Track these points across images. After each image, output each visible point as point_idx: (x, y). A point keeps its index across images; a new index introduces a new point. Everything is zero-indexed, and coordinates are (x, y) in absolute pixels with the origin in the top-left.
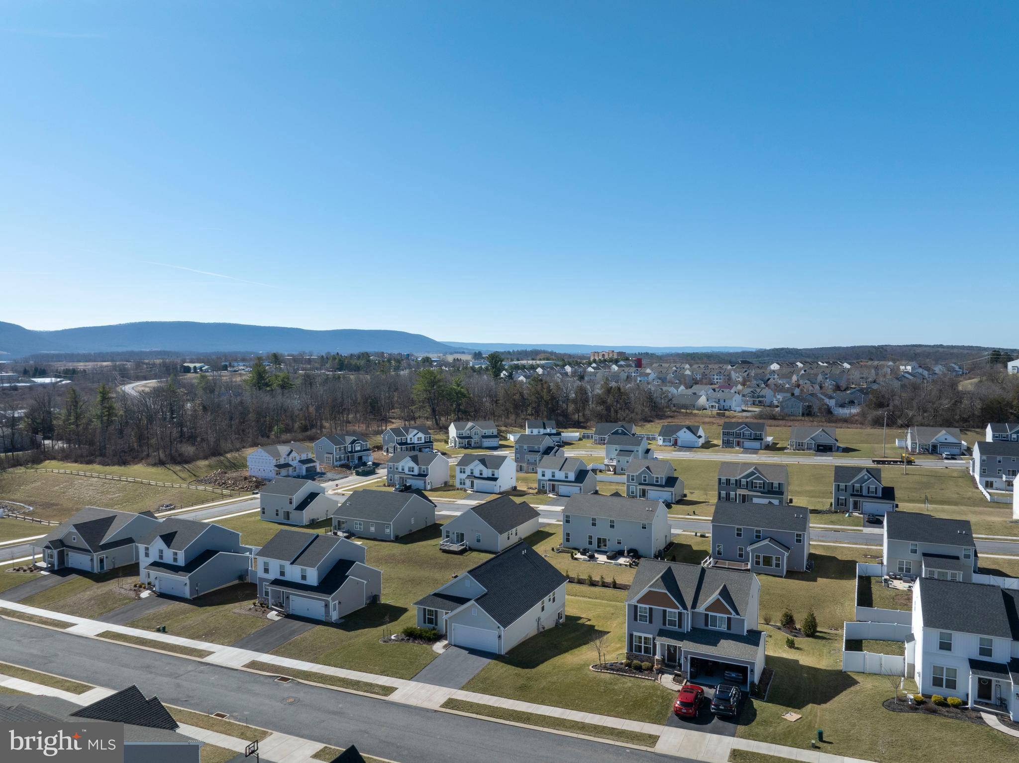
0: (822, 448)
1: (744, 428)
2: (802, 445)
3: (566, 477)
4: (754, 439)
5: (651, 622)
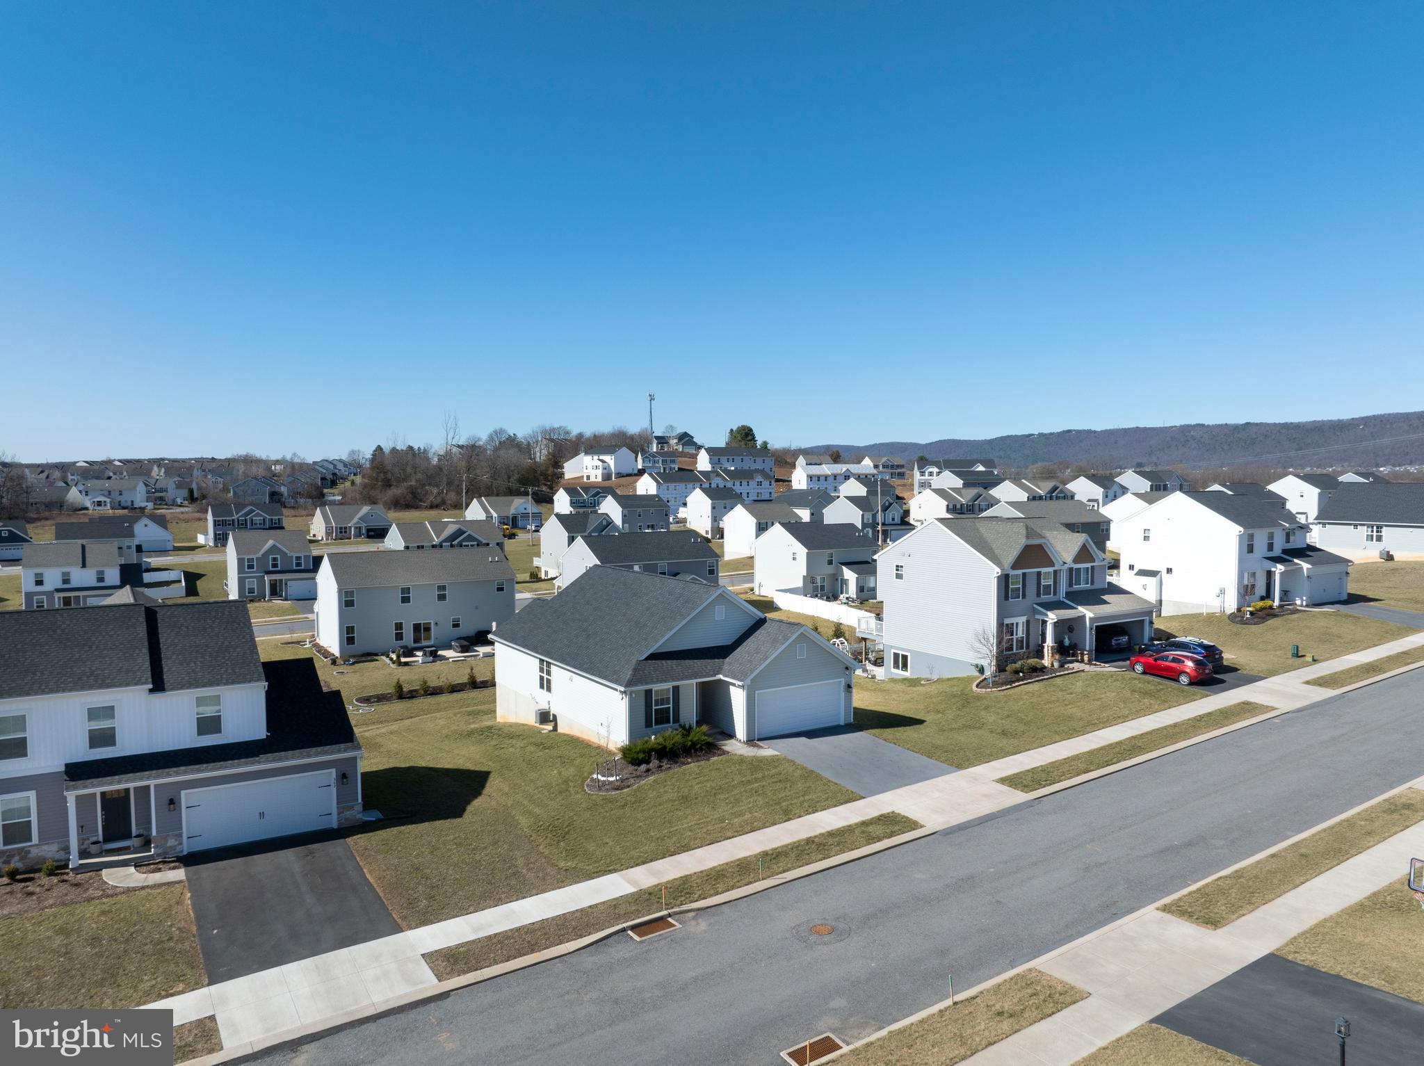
0: (372, 533)
1: (252, 511)
2: (346, 532)
3: (101, 579)
4: (270, 528)
5: (1024, 596)
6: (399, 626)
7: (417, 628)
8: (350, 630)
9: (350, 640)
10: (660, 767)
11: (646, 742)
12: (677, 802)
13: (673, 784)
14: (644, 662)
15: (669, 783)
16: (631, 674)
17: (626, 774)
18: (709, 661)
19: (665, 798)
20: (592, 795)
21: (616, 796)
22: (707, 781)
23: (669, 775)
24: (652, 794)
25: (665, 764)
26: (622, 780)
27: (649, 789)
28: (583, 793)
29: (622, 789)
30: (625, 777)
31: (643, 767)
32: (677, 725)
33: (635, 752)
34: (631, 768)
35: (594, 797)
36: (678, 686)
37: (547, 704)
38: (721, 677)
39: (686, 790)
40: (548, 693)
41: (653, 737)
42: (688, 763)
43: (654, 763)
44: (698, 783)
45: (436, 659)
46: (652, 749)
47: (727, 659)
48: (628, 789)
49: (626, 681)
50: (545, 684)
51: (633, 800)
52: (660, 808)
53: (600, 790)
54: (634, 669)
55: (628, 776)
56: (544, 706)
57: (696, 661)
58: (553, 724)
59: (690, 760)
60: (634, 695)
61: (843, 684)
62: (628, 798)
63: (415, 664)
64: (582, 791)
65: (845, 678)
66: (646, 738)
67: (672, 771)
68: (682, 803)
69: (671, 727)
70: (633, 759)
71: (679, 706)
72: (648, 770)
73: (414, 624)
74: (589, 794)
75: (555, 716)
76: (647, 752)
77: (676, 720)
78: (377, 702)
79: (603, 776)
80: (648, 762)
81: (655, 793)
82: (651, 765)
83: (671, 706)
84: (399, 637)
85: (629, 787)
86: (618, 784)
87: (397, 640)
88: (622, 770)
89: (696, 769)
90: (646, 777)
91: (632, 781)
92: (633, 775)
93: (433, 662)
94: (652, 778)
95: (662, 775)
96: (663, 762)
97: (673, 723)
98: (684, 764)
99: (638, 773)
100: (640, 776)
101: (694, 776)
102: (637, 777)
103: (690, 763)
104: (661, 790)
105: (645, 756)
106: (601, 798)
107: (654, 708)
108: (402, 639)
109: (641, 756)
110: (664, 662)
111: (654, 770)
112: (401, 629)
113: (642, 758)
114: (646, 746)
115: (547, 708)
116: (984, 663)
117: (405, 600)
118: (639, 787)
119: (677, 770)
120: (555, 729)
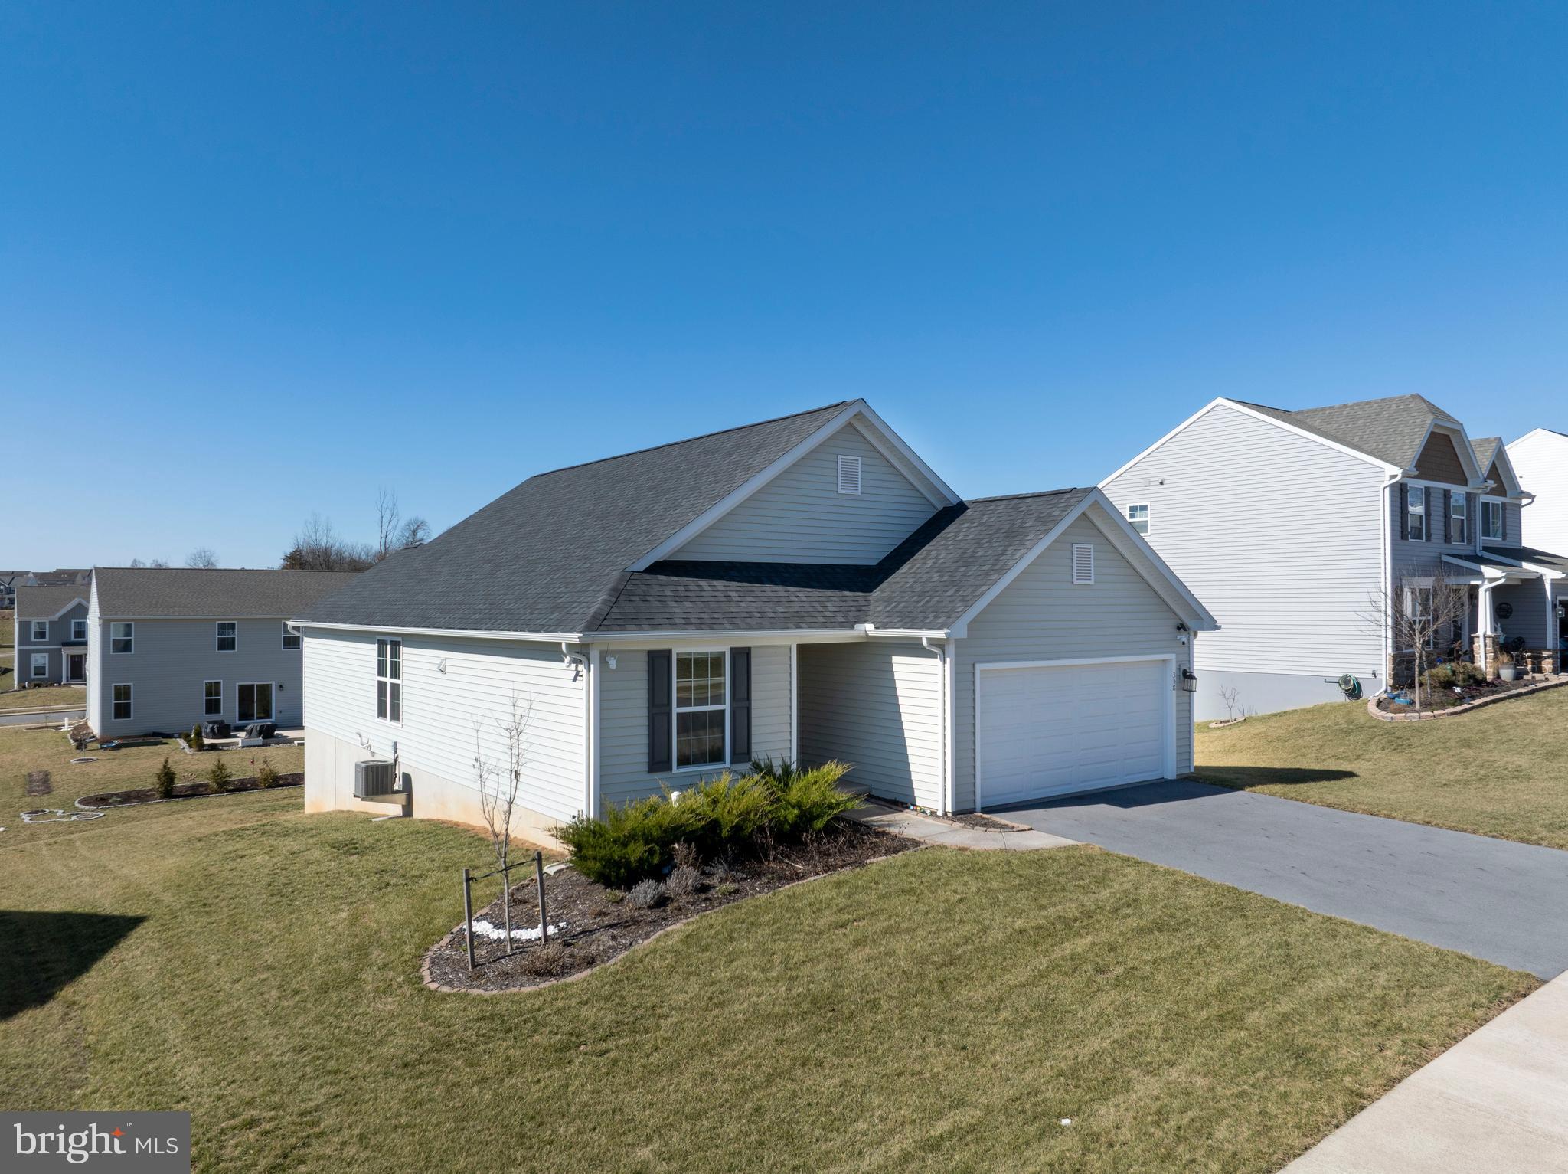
5: (1429, 539)
6: (213, 689)
7: (245, 692)
8: (122, 693)
9: (122, 711)
10: (704, 889)
11: (653, 809)
12: (794, 1028)
13: (762, 950)
14: (646, 576)
15: (745, 945)
16: (605, 602)
17: (584, 915)
18: (829, 593)
19: (739, 1009)
20: (444, 998)
21: (538, 1003)
22: (888, 932)
23: (740, 914)
24: (684, 992)
25: (720, 881)
26: (567, 940)
27: (672, 970)
28: (407, 990)
29: (565, 970)
30: (581, 923)
31: (645, 890)
32: (746, 767)
33: (615, 842)
34: (602, 896)
35: (445, 1011)
36: (749, 649)
37: (391, 749)
38: (870, 628)
39: (820, 971)
40: (394, 723)
41: (675, 795)
42: (798, 877)
43: (682, 879)
44: (857, 943)
45: (270, 740)
46: (675, 829)
47: (877, 592)
48: (587, 972)
49: (588, 617)
50: (389, 704)
51: (610, 1017)
52: (729, 1056)
53: (480, 976)
54: (614, 589)
55: (589, 922)
56: (385, 756)
57: (792, 589)
58: (403, 797)
59: (799, 866)
60: (613, 664)
61: (1173, 668)
62: (587, 1012)
63: (231, 748)
64: (409, 981)
65: (1177, 655)
66: (654, 799)
67: (747, 904)
68: (817, 1031)
69: (729, 770)
70: (610, 863)
71: (749, 709)
72: (661, 902)
73: (240, 686)
74: (431, 995)
75: (407, 779)
76: (657, 841)
77: (743, 753)
78: (120, 802)
79: (499, 925)
80: (659, 874)
81: (694, 985)
82: (672, 883)
83: (726, 707)
84: (213, 707)
85: (591, 962)
86: (552, 950)
87: (208, 711)
88: (569, 902)
89: (830, 893)
90: (656, 924)
91: (604, 938)
92: (606, 921)
93: (264, 745)
94: (678, 928)
95: (716, 917)
96: (711, 875)
97: (732, 762)
98: (783, 879)
99: (627, 911)
100: (635, 922)
101: (827, 918)
102: (624, 924)
103: (804, 876)
104: (720, 975)
105: (651, 852)
106: (474, 1012)
107: (676, 710)
108: (217, 711)
109: (636, 851)
110: (703, 583)
111: (683, 900)
112: (218, 694)
113: (640, 860)
114: (652, 820)
115: (391, 761)
116: (1359, 672)
117: (226, 644)
118: (631, 964)
119: (760, 898)
120: (408, 810)
